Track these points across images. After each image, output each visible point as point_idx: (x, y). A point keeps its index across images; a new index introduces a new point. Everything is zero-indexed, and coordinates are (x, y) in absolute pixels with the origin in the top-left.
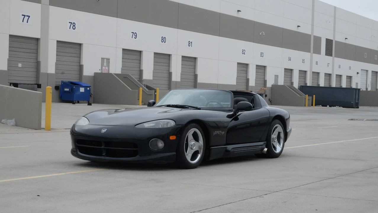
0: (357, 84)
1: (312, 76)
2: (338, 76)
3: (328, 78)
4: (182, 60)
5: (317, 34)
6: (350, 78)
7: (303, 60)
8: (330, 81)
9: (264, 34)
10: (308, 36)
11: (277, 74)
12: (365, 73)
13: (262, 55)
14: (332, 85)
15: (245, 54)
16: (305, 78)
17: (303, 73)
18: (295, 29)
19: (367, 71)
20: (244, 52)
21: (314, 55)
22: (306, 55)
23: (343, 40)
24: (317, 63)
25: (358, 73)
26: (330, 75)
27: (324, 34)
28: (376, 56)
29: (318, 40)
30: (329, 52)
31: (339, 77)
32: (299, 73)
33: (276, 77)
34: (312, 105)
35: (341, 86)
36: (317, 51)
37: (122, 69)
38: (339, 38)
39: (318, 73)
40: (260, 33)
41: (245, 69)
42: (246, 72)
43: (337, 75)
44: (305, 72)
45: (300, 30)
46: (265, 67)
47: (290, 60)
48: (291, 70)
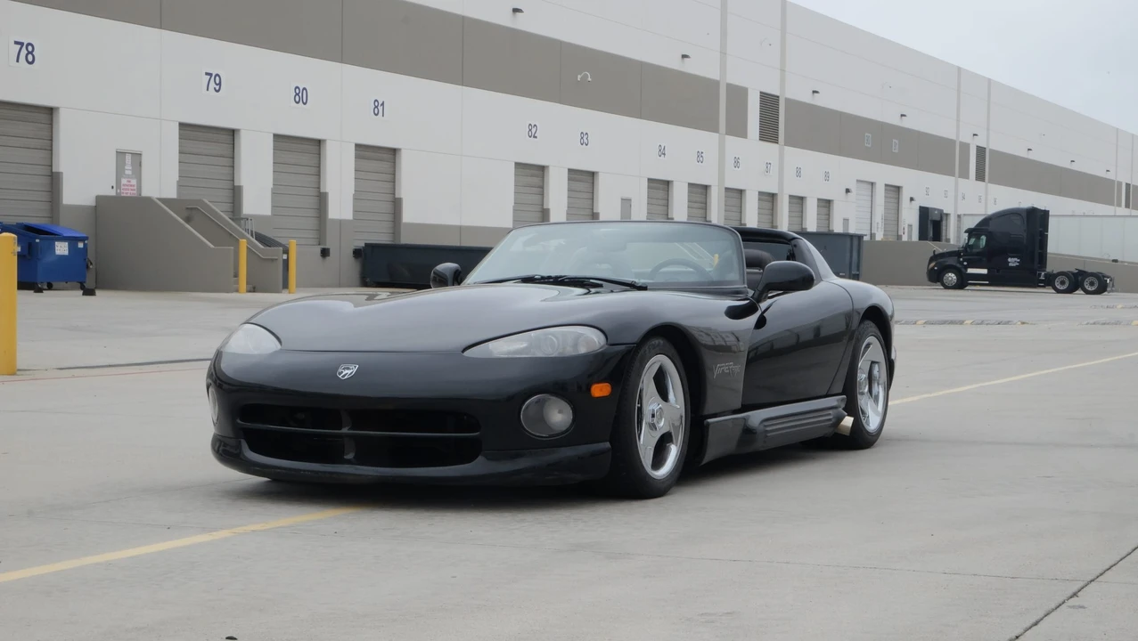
0: (846, 221)
1: (726, 201)
2: (795, 201)
3: (768, 205)
4: (357, 157)
5: (734, 78)
6: (826, 204)
7: (700, 155)
8: (772, 215)
9: (590, 79)
10: (711, 86)
11: (626, 196)
12: (866, 190)
13: (586, 141)
14: (779, 224)
15: (535, 137)
16: (705, 206)
17: (700, 191)
18: (673, 63)
19: (872, 184)
20: (534, 130)
21: (729, 139)
22: (705, 140)
23: (806, 98)
24: (737, 163)
25: (848, 191)
26: (773, 196)
27: (757, 82)
28: (897, 141)
29: (738, 94)
30: (769, 132)
31: (798, 201)
32: (689, 192)
33: (626, 203)
35: (802, 229)
36: (738, 129)
37: (180, 186)
38: (795, 90)
39: (741, 192)
40: (579, 77)
41: (536, 180)
42: (541, 189)
43: (791, 196)
44: (706, 188)
45: (690, 67)
46: (592, 175)
47: (664, 154)
48: (667, 184)
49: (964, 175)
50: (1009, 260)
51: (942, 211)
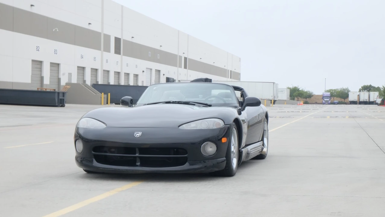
0: (143, 82)
1: (103, 75)
3: (117, 76)
5: (106, 32)
6: (136, 76)
7: (95, 58)
8: (119, 79)
9: (58, 31)
10: (98, 34)
11: (70, 72)
12: (149, 71)
13: (56, 52)
14: (121, 83)
15: (39, 51)
16: (96, 76)
17: (95, 71)
18: (86, 26)
19: (151, 69)
20: (38, 48)
21: (105, 53)
22: (96, 53)
23: (130, 39)
24: (107, 61)
25: (143, 71)
26: (119, 73)
27: (114, 34)
29: (107, 37)
30: (118, 51)
31: (127, 75)
32: (91, 71)
33: (70, 74)
34: (107, 103)
36: (107, 49)
38: (126, 37)
39: (108, 71)
40: (54, 30)
41: (39, 66)
42: (41, 69)
43: (125, 73)
44: (96, 70)
45: (91, 28)
46: (58, 65)
47: (83, 58)
48: (84, 68)
49: (180, 67)
50: (199, 96)
51: (173, 79)
